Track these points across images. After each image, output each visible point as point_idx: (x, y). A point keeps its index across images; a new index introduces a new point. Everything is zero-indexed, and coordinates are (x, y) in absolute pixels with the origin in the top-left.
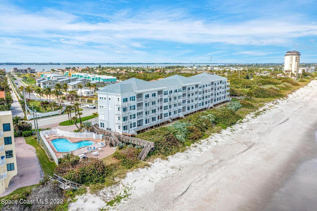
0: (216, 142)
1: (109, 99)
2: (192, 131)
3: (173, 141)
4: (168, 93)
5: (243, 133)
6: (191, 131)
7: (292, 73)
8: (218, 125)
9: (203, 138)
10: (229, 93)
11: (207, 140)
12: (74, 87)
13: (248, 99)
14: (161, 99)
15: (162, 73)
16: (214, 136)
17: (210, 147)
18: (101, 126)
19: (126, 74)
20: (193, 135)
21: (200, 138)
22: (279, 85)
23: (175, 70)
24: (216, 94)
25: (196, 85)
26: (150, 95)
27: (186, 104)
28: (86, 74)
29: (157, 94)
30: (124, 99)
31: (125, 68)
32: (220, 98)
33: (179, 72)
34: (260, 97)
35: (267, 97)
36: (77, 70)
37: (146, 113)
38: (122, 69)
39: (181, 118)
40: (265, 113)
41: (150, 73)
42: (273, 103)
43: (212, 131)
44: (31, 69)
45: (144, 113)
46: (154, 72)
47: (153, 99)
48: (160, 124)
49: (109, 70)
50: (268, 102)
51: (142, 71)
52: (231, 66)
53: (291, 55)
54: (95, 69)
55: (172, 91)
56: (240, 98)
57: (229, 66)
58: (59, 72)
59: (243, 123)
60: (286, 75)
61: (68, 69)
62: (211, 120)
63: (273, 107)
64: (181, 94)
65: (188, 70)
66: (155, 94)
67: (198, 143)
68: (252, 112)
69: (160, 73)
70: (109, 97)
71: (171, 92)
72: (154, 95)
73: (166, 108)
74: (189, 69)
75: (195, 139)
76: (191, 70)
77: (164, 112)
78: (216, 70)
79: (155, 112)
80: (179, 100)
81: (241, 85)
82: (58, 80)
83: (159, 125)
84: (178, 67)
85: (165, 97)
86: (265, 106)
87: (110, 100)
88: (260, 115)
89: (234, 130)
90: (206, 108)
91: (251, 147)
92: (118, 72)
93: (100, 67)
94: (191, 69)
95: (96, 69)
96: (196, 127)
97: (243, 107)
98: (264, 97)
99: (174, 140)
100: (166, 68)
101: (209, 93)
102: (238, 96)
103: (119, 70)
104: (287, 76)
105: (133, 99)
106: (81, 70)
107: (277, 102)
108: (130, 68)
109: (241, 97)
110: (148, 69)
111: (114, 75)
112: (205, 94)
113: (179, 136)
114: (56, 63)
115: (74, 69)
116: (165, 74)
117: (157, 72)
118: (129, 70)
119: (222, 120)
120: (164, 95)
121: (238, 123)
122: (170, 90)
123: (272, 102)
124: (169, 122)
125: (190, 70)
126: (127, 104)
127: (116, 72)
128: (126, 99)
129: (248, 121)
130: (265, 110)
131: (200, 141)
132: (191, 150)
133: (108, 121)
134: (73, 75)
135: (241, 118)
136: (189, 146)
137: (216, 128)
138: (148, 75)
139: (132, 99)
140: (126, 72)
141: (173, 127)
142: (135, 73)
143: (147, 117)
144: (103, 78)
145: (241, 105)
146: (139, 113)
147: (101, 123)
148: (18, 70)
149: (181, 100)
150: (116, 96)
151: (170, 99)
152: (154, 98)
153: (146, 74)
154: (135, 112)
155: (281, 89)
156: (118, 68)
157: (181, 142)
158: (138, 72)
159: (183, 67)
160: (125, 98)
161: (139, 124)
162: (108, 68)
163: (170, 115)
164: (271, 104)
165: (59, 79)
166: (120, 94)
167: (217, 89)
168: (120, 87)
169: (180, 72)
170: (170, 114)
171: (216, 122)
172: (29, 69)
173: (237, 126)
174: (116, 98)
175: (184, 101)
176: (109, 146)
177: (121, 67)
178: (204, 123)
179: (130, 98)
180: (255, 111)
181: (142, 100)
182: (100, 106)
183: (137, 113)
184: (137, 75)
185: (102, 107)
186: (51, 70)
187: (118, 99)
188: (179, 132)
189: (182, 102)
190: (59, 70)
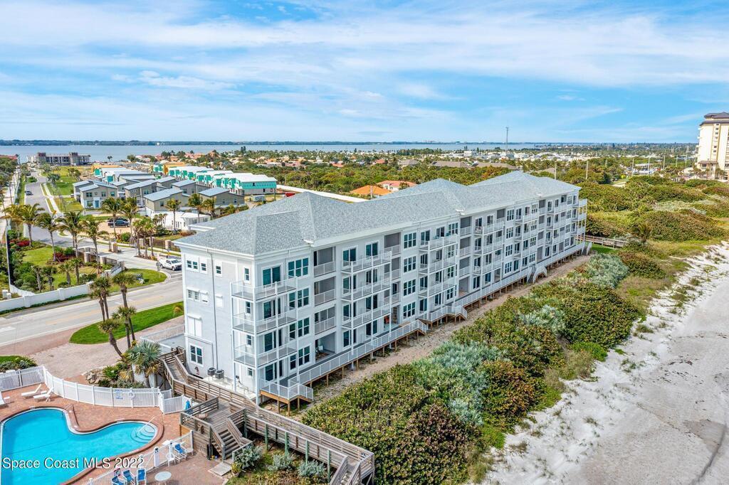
0: (588, 421)
1: (215, 270)
2: (503, 381)
3: (441, 433)
4: (418, 239)
5: (667, 378)
6: (501, 382)
7: (718, 170)
8: (577, 344)
9: (540, 405)
10: (582, 230)
11: (558, 414)
12: (159, 204)
13: (639, 247)
14: (396, 262)
15: (390, 168)
16: (576, 393)
17: (574, 449)
18: (193, 359)
19: (302, 169)
20: (509, 397)
21: (533, 404)
22: (700, 202)
23: (422, 160)
24: (552, 234)
25: (498, 211)
26: (361, 252)
27: (471, 270)
28: (204, 168)
29: (381, 247)
30: (266, 273)
31: (301, 152)
32: (561, 244)
33: (431, 165)
34: (665, 238)
35: (686, 239)
36: (189, 158)
37: (346, 312)
38: (294, 155)
39: (458, 318)
40: (701, 293)
41: (360, 166)
42: (708, 258)
43: (565, 370)
44: (79, 155)
45: (339, 313)
46: (370, 164)
47: (369, 263)
48: (393, 344)
49: (263, 158)
50: (694, 253)
51: (342, 162)
52: (553, 150)
53: (718, 123)
54: (232, 155)
55: (428, 233)
56: (612, 243)
57: (548, 150)
58: (145, 162)
59: (652, 332)
60: (704, 173)
61: (167, 155)
62: (554, 327)
63: (714, 272)
64: (455, 239)
65: (453, 159)
66: (375, 245)
67: (528, 426)
68: (662, 289)
69: (384, 166)
70: (218, 263)
71: (426, 236)
72: (372, 250)
73: (409, 288)
74: (456, 156)
75: (516, 414)
76: (461, 160)
77: (405, 300)
78: (521, 160)
79: (375, 306)
80: (449, 260)
81: (601, 200)
82: (128, 184)
83: (386, 347)
84: (427, 152)
85: (406, 254)
86: (691, 267)
87: (219, 272)
88: (691, 302)
89: (633, 366)
90: (526, 278)
91: (719, 445)
92: (283, 164)
93: (243, 150)
94: (459, 157)
95: (233, 157)
96: (515, 360)
97: (632, 274)
98: (677, 239)
99: (444, 428)
100: (400, 153)
101: (533, 233)
102: (606, 236)
103: (286, 158)
104: (706, 175)
105: (302, 268)
106: (198, 159)
107: (718, 255)
108: (315, 154)
109: (614, 239)
110: (356, 156)
111: (273, 171)
112: (524, 236)
113: (463, 405)
114: (146, 142)
115: (181, 155)
116: (398, 168)
117: (378, 164)
118: (312, 159)
119: (590, 326)
120: (405, 247)
121: (635, 335)
122: (424, 231)
123: (706, 255)
124: (421, 334)
125: (457, 160)
126: (276, 288)
127: (279, 164)
128: (277, 271)
129: (664, 325)
130: (695, 282)
131: (534, 421)
132: (509, 468)
133: (214, 344)
134: (173, 171)
135: (640, 314)
136: (499, 444)
137: (573, 356)
138: (357, 172)
139: (297, 268)
140: (303, 163)
141: (437, 365)
142: (324, 166)
143: (349, 325)
144: (242, 181)
145: (627, 268)
146: (324, 313)
147: (193, 348)
148: (48, 158)
149: (456, 259)
150: (240, 260)
151: (424, 259)
152: (373, 260)
153: (351, 170)
154: (308, 312)
155: (712, 212)
156: (285, 154)
157: (470, 432)
158: (333, 163)
159: (440, 152)
160: (271, 267)
161: (321, 348)
162: (263, 153)
163: (421, 309)
164: (703, 261)
165: (129, 182)
166: (251, 257)
167: (553, 219)
168: (254, 228)
169: (434, 163)
170: (423, 305)
171: (569, 335)
172: (75, 154)
173: (635, 347)
174: (239, 269)
175: (464, 263)
176: (206, 454)
177: (292, 152)
178: (535, 343)
179: (291, 265)
180: (669, 286)
181: (331, 270)
182: (190, 291)
183: (316, 315)
184: (329, 174)
185: (193, 295)
186: (129, 157)
187: (247, 271)
188: (458, 388)
189: (458, 263)
190: (146, 157)
